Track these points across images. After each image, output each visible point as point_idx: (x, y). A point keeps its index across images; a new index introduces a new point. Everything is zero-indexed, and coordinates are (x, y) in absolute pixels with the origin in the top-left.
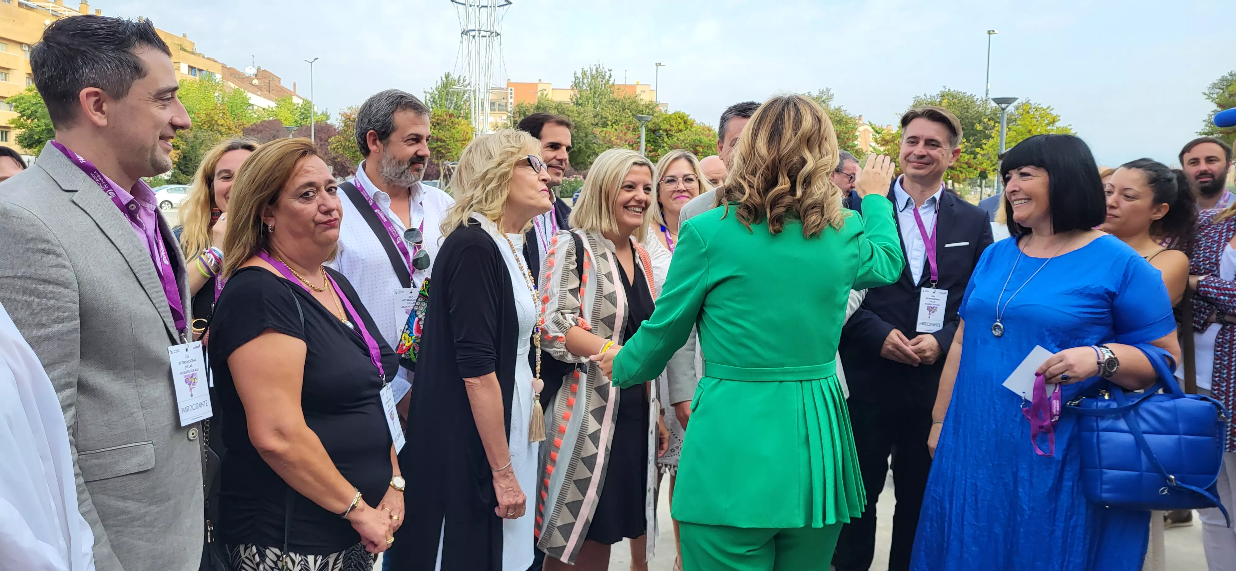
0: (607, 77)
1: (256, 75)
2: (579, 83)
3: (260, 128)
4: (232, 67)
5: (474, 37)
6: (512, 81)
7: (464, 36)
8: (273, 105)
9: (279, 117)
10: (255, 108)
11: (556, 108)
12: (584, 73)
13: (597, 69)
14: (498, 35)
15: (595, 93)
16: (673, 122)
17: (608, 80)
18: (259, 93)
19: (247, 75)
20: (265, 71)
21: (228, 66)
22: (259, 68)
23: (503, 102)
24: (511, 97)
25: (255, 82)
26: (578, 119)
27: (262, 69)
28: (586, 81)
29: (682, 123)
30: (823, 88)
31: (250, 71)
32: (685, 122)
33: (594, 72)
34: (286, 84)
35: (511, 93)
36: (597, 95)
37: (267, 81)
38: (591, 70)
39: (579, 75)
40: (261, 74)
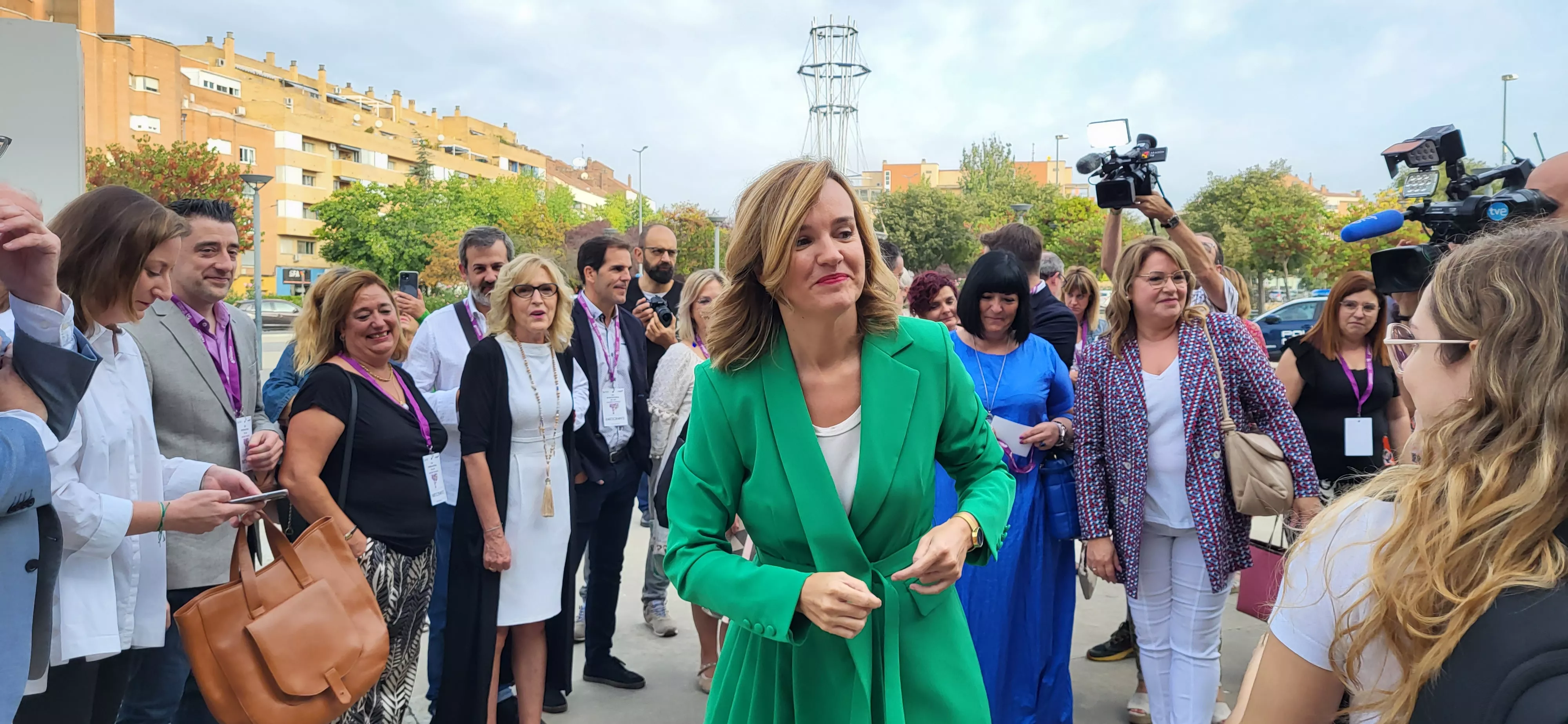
0: (1005, 154)
1: (586, 168)
2: (969, 162)
3: (585, 231)
4: (558, 159)
5: (825, 114)
6: (889, 163)
7: (813, 113)
8: (601, 202)
9: (608, 217)
10: (584, 206)
11: (929, 196)
12: (975, 150)
13: (992, 143)
14: (854, 110)
15: (989, 174)
16: (1071, 210)
17: (1007, 157)
18: (588, 189)
19: (575, 168)
20: (595, 162)
21: (554, 159)
22: (589, 160)
23: (878, 190)
24: (888, 183)
25: (585, 175)
26: (958, 209)
27: (593, 160)
28: (977, 159)
29: (1084, 211)
30: (1276, 159)
31: (579, 163)
32: (1087, 210)
33: (988, 148)
34: (620, 177)
35: (888, 178)
36: (992, 177)
37: (598, 174)
38: (985, 146)
39: (969, 152)
40: (592, 166)
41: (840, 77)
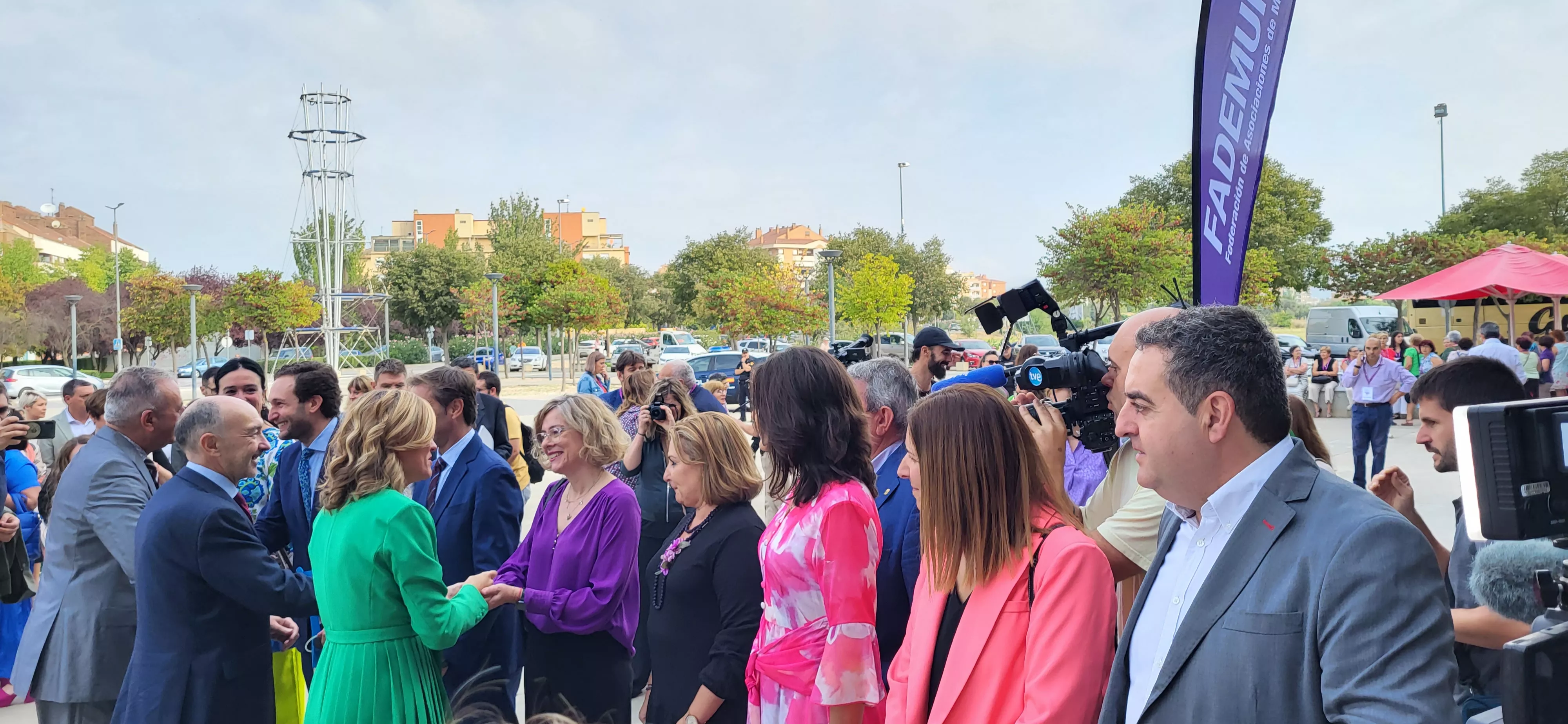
0: (533, 208)
1: (58, 214)
2: (497, 215)
4: (19, 205)
5: (320, 178)
6: (420, 213)
7: (306, 177)
8: (74, 254)
9: (84, 273)
10: (54, 259)
11: (438, 255)
12: (503, 204)
13: (520, 198)
14: (349, 175)
15: (517, 227)
16: (559, 272)
17: (535, 211)
18: (60, 239)
19: (43, 216)
20: (70, 208)
21: (14, 205)
22: (61, 205)
23: (409, 239)
24: (419, 233)
25: (56, 223)
26: (466, 268)
27: (67, 205)
28: (506, 213)
29: (572, 273)
31: (47, 209)
32: (575, 272)
33: (516, 202)
35: (419, 228)
36: (520, 230)
37: (74, 222)
38: (513, 200)
39: (497, 206)
40: (64, 212)
41: (335, 142)
